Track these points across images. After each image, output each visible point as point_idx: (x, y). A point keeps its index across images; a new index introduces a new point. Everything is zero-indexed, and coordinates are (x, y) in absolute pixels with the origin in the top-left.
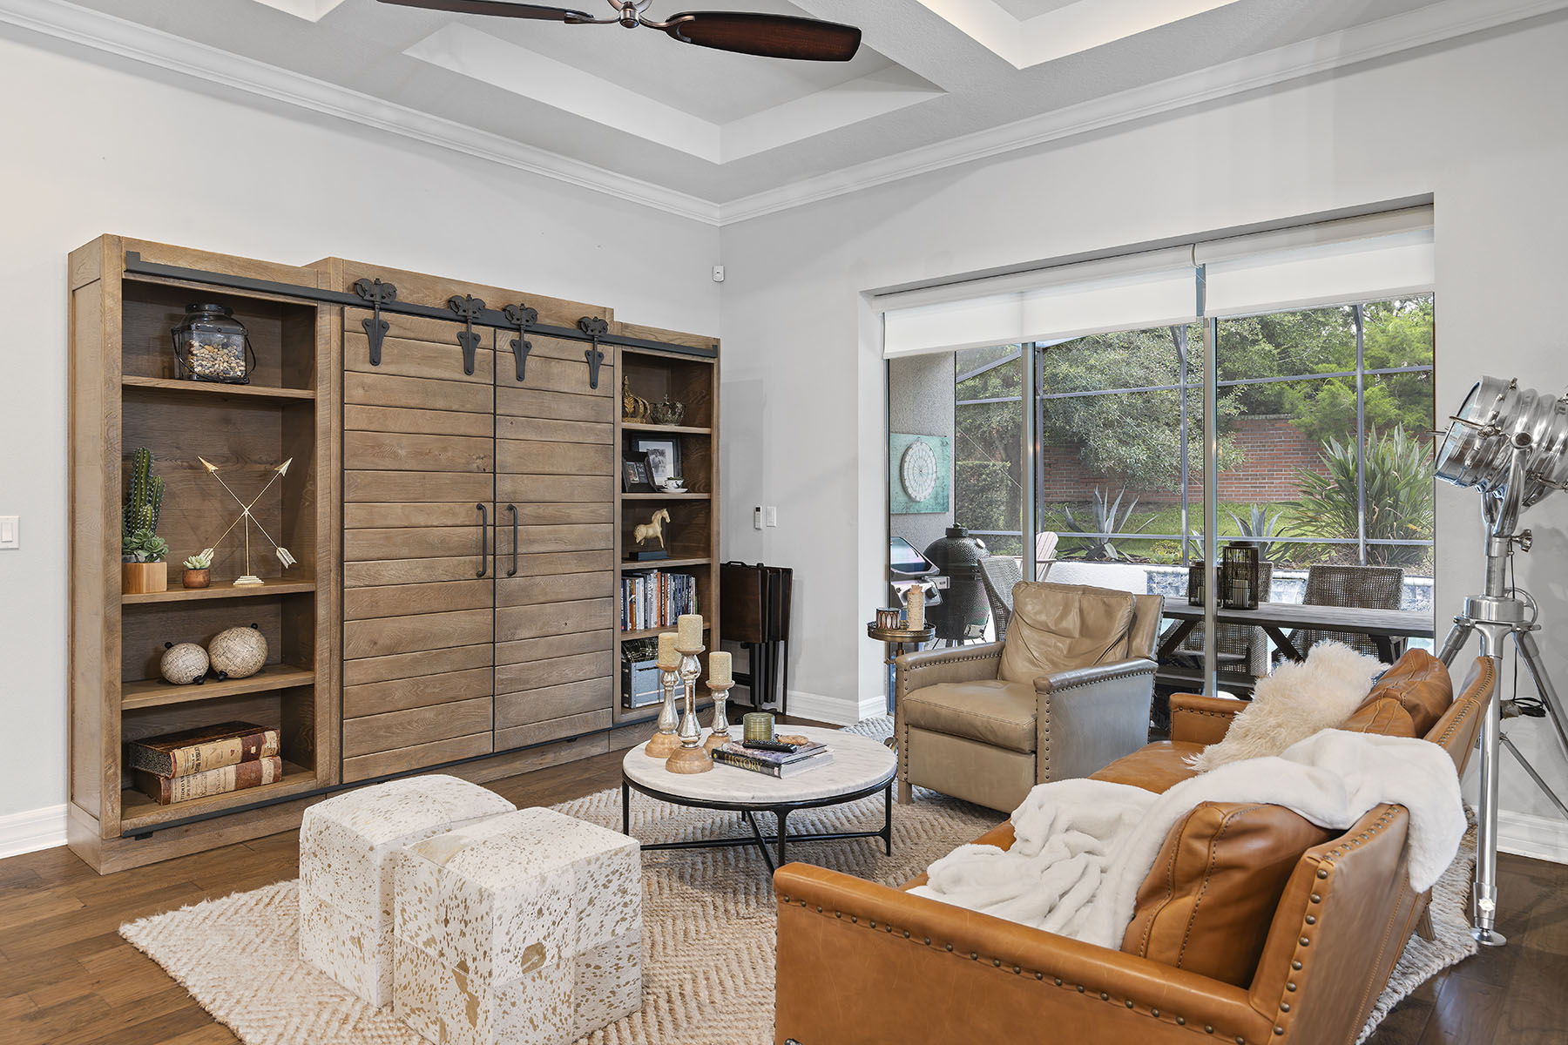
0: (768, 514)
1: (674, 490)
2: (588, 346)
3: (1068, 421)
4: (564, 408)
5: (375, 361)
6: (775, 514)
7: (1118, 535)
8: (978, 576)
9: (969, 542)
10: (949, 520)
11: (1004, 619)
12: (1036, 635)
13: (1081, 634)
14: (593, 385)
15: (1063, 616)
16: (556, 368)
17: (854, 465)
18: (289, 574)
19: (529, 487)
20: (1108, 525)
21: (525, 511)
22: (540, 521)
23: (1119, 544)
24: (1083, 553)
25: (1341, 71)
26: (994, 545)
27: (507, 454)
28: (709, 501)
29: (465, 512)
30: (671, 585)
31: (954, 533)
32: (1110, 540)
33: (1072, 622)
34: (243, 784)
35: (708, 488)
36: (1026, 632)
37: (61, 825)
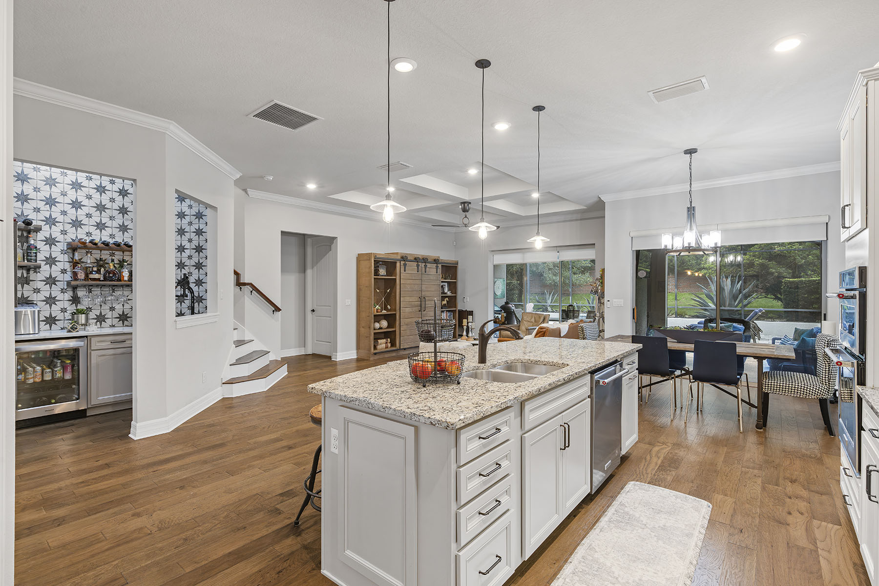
0: (467, 299)
1: (449, 294)
2: (436, 265)
3: (538, 269)
4: (432, 278)
5: (405, 271)
6: (468, 298)
7: (552, 304)
8: (513, 314)
9: (511, 305)
10: (505, 300)
11: (518, 321)
12: (526, 323)
13: (535, 322)
14: (437, 273)
15: (531, 319)
16: (431, 270)
17: (487, 288)
18: (390, 310)
19: (427, 294)
20: (549, 301)
21: (427, 298)
22: (429, 300)
23: (552, 307)
24: (541, 310)
25: (581, 220)
26: (517, 306)
27: (424, 287)
28: (456, 296)
29: (417, 299)
30: (448, 314)
31: (507, 303)
32: (550, 306)
33: (533, 320)
34: (387, 347)
35: (456, 293)
36: (525, 322)
37: (355, 354)
